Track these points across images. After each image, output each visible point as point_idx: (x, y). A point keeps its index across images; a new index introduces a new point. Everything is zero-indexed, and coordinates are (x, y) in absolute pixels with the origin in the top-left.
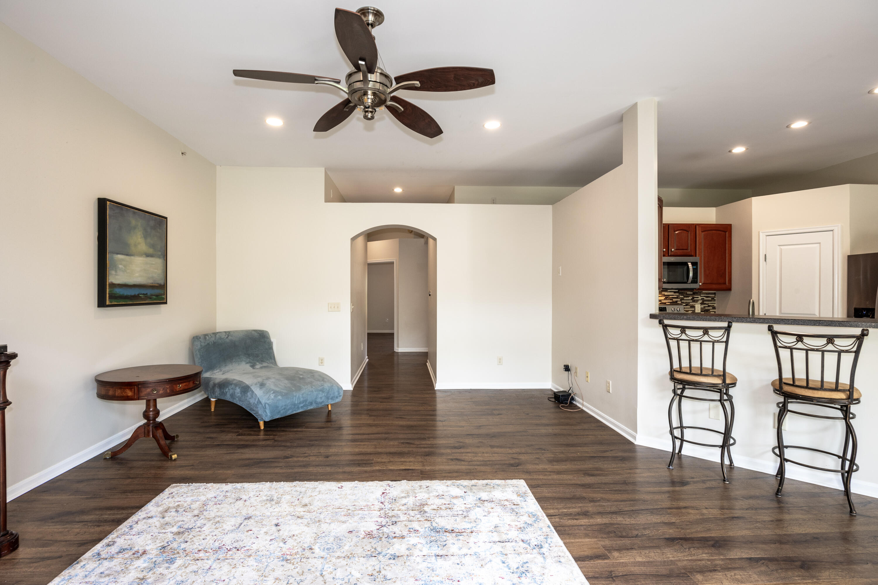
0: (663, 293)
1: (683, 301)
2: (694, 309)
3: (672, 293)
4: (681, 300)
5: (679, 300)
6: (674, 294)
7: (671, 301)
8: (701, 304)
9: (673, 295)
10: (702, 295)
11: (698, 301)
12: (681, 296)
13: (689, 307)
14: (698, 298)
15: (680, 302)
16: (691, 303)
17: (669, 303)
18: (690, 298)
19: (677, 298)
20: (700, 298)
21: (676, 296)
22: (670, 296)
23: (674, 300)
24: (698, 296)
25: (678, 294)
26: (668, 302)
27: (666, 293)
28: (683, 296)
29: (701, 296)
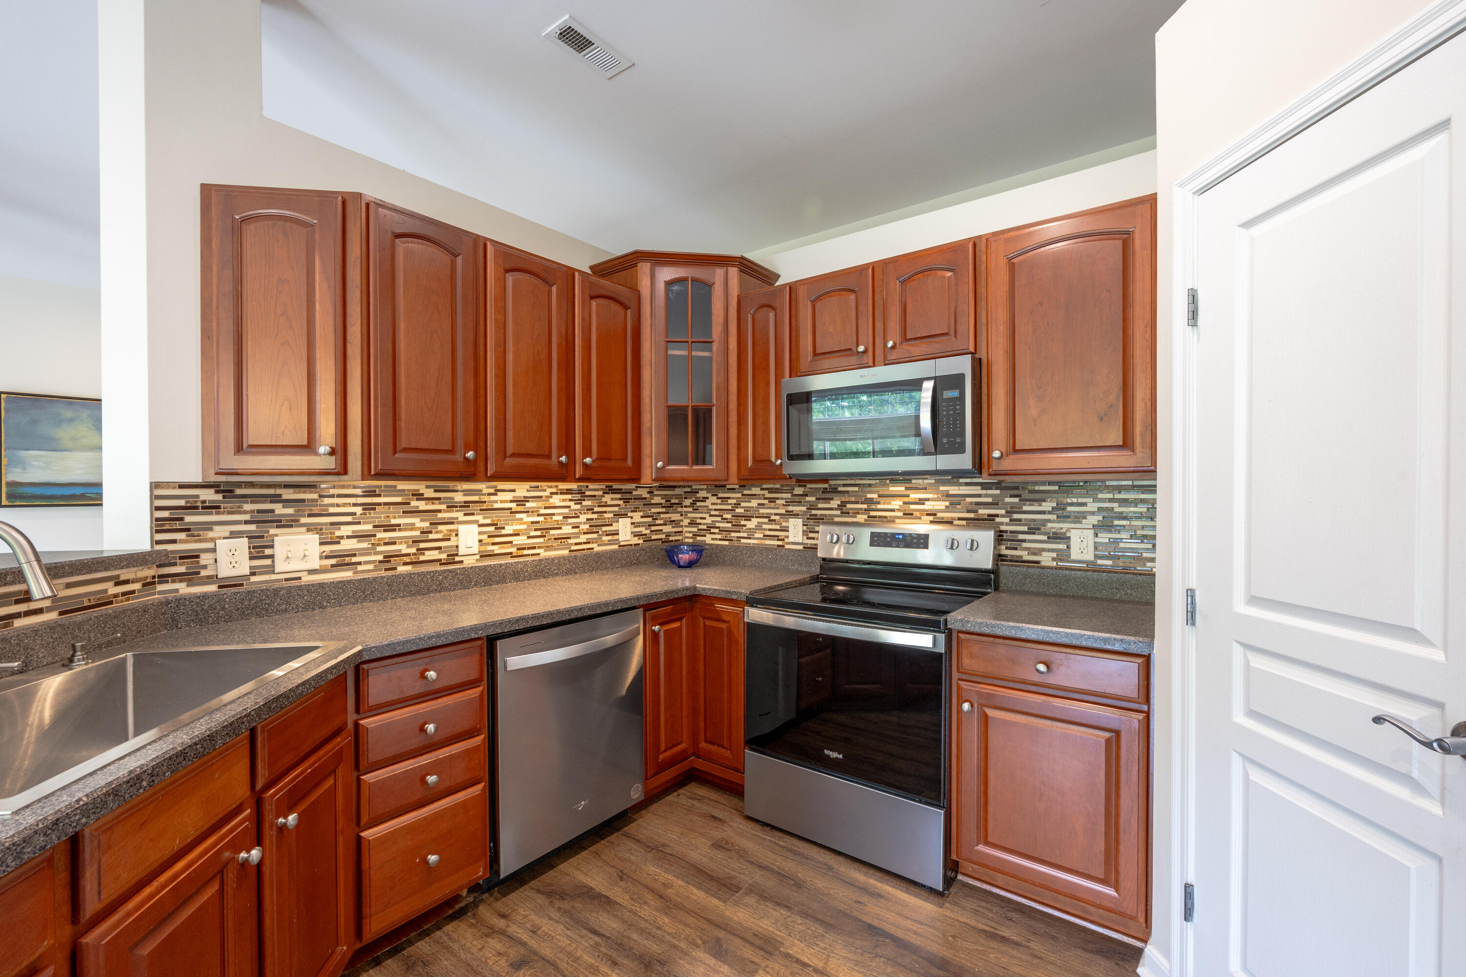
0: (942, 488)
1: (1015, 516)
2: (1062, 546)
3: (977, 490)
4: (1009, 513)
5: (1003, 512)
6: (984, 492)
7: (972, 515)
8: (1097, 529)
9: (980, 496)
10: (1100, 496)
11: (1082, 516)
12: (1008, 500)
13: (1045, 538)
14: (1084, 504)
15: (1007, 520)
16: (1049, 525)
17: (964, 523)
18: (1047, 506)
19: (994, 504)
20: (1092, 506)
21: (990, 500)
22: (968, 500)
23: (981, 511)
24: (1081, 500)
25: (998, 492)
26: (960, 519)
27: (954, 490)
28: (1016, 500)
29: (1096, 500)
